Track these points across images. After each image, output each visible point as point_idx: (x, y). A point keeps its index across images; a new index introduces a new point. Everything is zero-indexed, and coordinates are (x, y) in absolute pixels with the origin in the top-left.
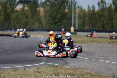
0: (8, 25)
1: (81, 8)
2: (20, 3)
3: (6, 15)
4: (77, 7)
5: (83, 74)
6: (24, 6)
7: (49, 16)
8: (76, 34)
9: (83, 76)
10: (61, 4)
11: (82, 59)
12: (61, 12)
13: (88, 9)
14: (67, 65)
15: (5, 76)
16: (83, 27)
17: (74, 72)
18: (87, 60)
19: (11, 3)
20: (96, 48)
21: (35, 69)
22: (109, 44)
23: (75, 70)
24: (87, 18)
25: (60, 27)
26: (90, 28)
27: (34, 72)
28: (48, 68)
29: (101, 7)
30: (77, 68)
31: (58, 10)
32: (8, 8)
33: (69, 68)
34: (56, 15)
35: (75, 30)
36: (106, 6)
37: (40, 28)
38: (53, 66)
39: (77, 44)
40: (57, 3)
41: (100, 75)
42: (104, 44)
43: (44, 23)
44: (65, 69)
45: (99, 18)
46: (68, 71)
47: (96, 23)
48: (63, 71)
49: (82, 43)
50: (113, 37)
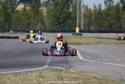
0: (8, 26)
1: (86, 7)
2: (21, 2)
3: (6, 16)
4: (82, 6)
5: (89, 78)
6: (26, 6)
7: (52, 16)
8: (81, 35)
9: (88, 80)
10: (65, 3)
11: (88, 62)
12: (65, 12)
13: (94, 8)
14: (72, 69)
15: (5, 81)
16: (89, 27)
17: (80, 76)
18: (93, 63)
19: (11, 2)
20: (103, 50)
21: (37, 74)
22: (117, 45)
23: (80, 74)
24: (93, 18)
25: (65, 27)
26: (96, 28)
27: (36, 77)
28: (52, 72)
29: (108, 5)
30: (83, 72)
31: (62, 10)
32: (8, 9)
33: (74, 72)
34: (60, 15)
35: (80, 31)
36: (113, 4)
37: (43, 29)
38: (56, 70)
39: (83, 45)
40: (61, 2)
41: (107, 78)
42: (111, 45)
43: (47, 24)
44: (70, 72)
45: (105, 17)
46: (73, 75)
47: (103, 23)
48: (68, 75)
49: (87, 45)
50: (121, 37)
